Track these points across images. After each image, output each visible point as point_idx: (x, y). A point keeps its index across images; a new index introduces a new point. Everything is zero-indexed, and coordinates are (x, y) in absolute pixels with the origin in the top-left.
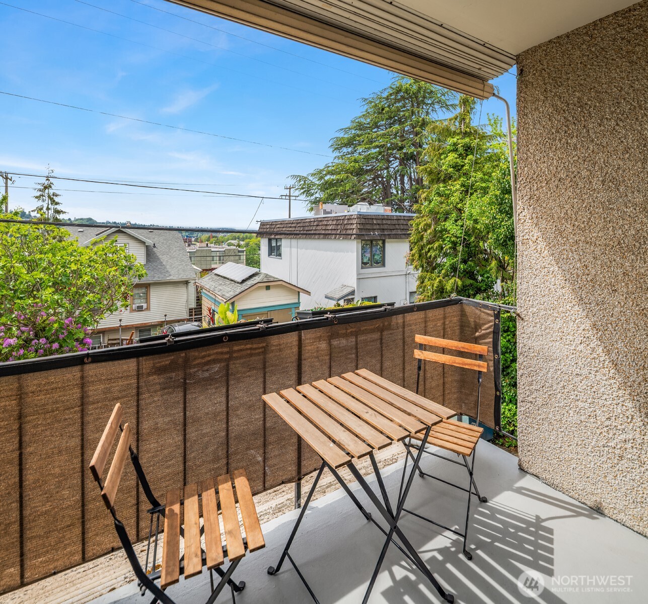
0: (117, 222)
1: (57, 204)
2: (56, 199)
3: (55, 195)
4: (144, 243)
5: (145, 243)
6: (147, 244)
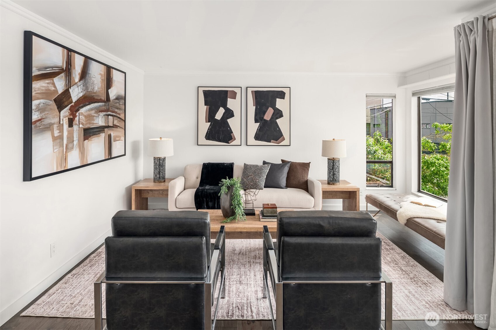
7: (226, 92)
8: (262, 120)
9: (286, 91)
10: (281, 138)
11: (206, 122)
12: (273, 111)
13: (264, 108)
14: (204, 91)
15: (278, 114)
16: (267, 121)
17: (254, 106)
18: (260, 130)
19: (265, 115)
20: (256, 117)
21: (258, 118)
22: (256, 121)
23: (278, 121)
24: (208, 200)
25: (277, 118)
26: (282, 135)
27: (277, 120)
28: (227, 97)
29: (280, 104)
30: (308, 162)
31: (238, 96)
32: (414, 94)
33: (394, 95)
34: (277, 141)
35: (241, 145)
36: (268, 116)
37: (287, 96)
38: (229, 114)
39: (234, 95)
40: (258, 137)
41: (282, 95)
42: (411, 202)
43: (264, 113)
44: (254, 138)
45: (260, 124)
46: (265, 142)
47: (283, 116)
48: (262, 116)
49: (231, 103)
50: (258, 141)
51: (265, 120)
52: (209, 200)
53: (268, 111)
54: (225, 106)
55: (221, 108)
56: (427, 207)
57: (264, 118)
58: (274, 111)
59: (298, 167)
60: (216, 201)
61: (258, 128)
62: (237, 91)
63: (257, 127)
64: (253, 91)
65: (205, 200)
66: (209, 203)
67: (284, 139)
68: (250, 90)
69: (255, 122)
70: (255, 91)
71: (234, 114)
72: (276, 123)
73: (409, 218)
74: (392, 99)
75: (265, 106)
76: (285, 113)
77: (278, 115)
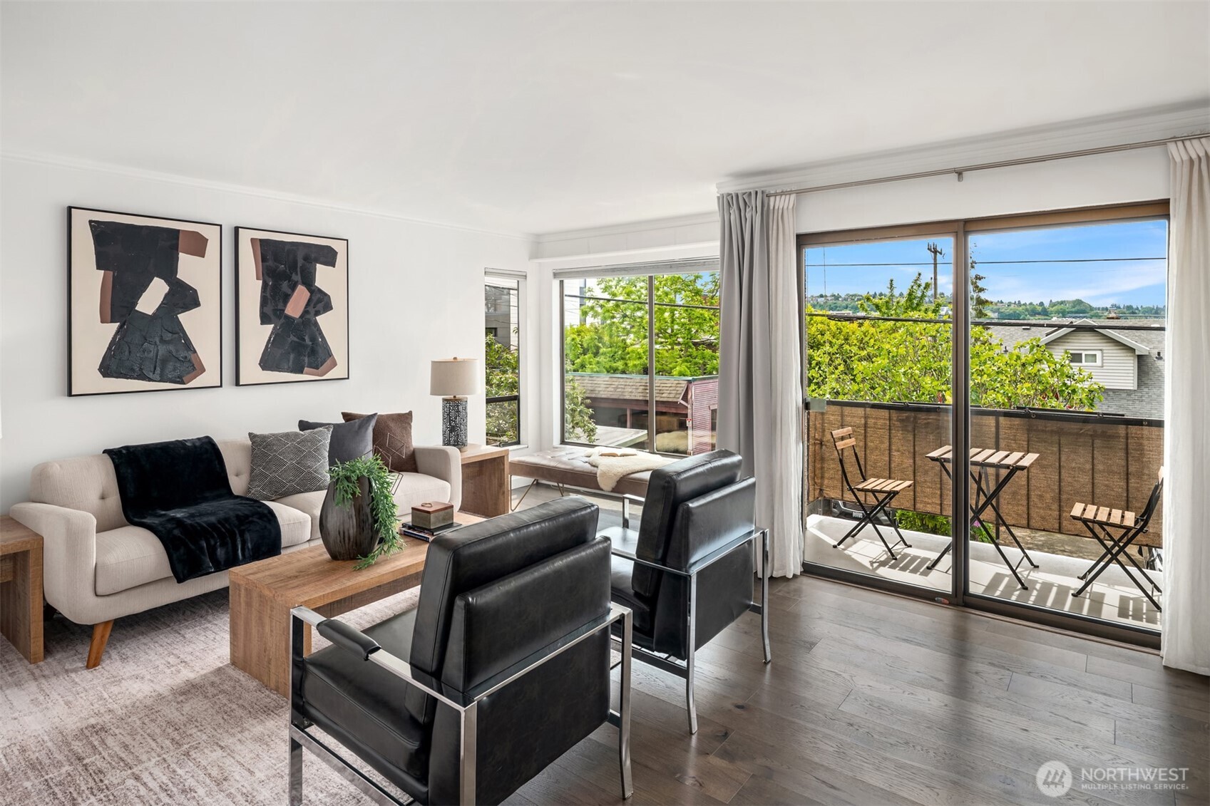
0: (1135, 307)
1: (982, 290)
2: (980, 284)
3: (978, 278)
4: (1132, 350)
5: (1135, 350)
6: (1137, 353)
7: (175, 233)
8: (279, 317)
9: (338, 246)
10: (328, 362)
11: (102, 322)
12: (309, 294)
13: (285, 286)
14: (94, 221)
15: (320, 302)
16: (293, 319)
17: (257, 279)
18: (275, 342)
19: (288, 305)
20: (265, 308)
21: (268, 310)
22: (265, 319)
23: (322, 320)
24: (212, 542)
25: (318, 313)
26: (330, 354)
27: (319, 318)
28: (178, 250)
29: (324, 277)
30: (406, 411)
31: (213, 248)
32: (555, 275)
33: (524, 274)
34: (317, 368)
35: (221, 386)
36: (295, 307)
37: (340, 260)
38: (183, 297)
39: (198, 246)
40: (268, 362)
41: (328, 256)
42: (601, 455)
43: (286, 298)
44: (260, 364)
45: (274, 328)
46: (289, 374)
47: (331, 308)
48: (280, 307)
49: (189, 268)
50: (270, 372)
51: (288, 317)
52: (216, 543)
53: (295, 294)
54: (169, 273)
55: (156, 279)
56: (625, 457)
57: (286, 312)
58: (311, 296)
59: (392, 425)
60: (239, 539)
61: (270, 338)
62: (210, 234)
63: (269, 336)
64: (257, 239)
65: (205, 545)
66: (219, 550)
67: (335, 364)
68: (245, 237)
69: (263, 322)
70: (260, 240)
71: (200, 300)
72: (316, 324)
73: (621, 478)
74: (518, 281)
75: (289, 282)
76: (337, 300)
77: (320, 306)
